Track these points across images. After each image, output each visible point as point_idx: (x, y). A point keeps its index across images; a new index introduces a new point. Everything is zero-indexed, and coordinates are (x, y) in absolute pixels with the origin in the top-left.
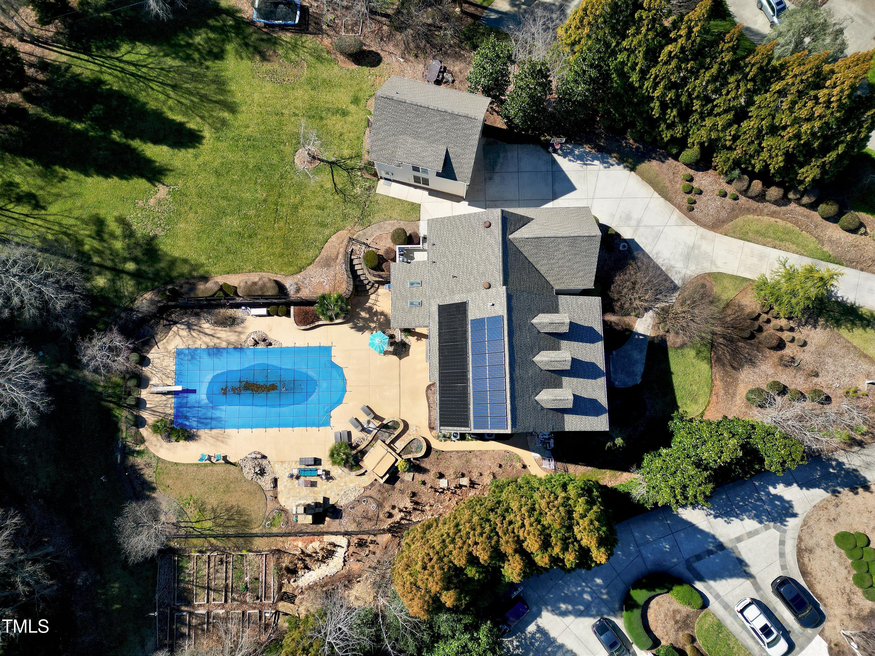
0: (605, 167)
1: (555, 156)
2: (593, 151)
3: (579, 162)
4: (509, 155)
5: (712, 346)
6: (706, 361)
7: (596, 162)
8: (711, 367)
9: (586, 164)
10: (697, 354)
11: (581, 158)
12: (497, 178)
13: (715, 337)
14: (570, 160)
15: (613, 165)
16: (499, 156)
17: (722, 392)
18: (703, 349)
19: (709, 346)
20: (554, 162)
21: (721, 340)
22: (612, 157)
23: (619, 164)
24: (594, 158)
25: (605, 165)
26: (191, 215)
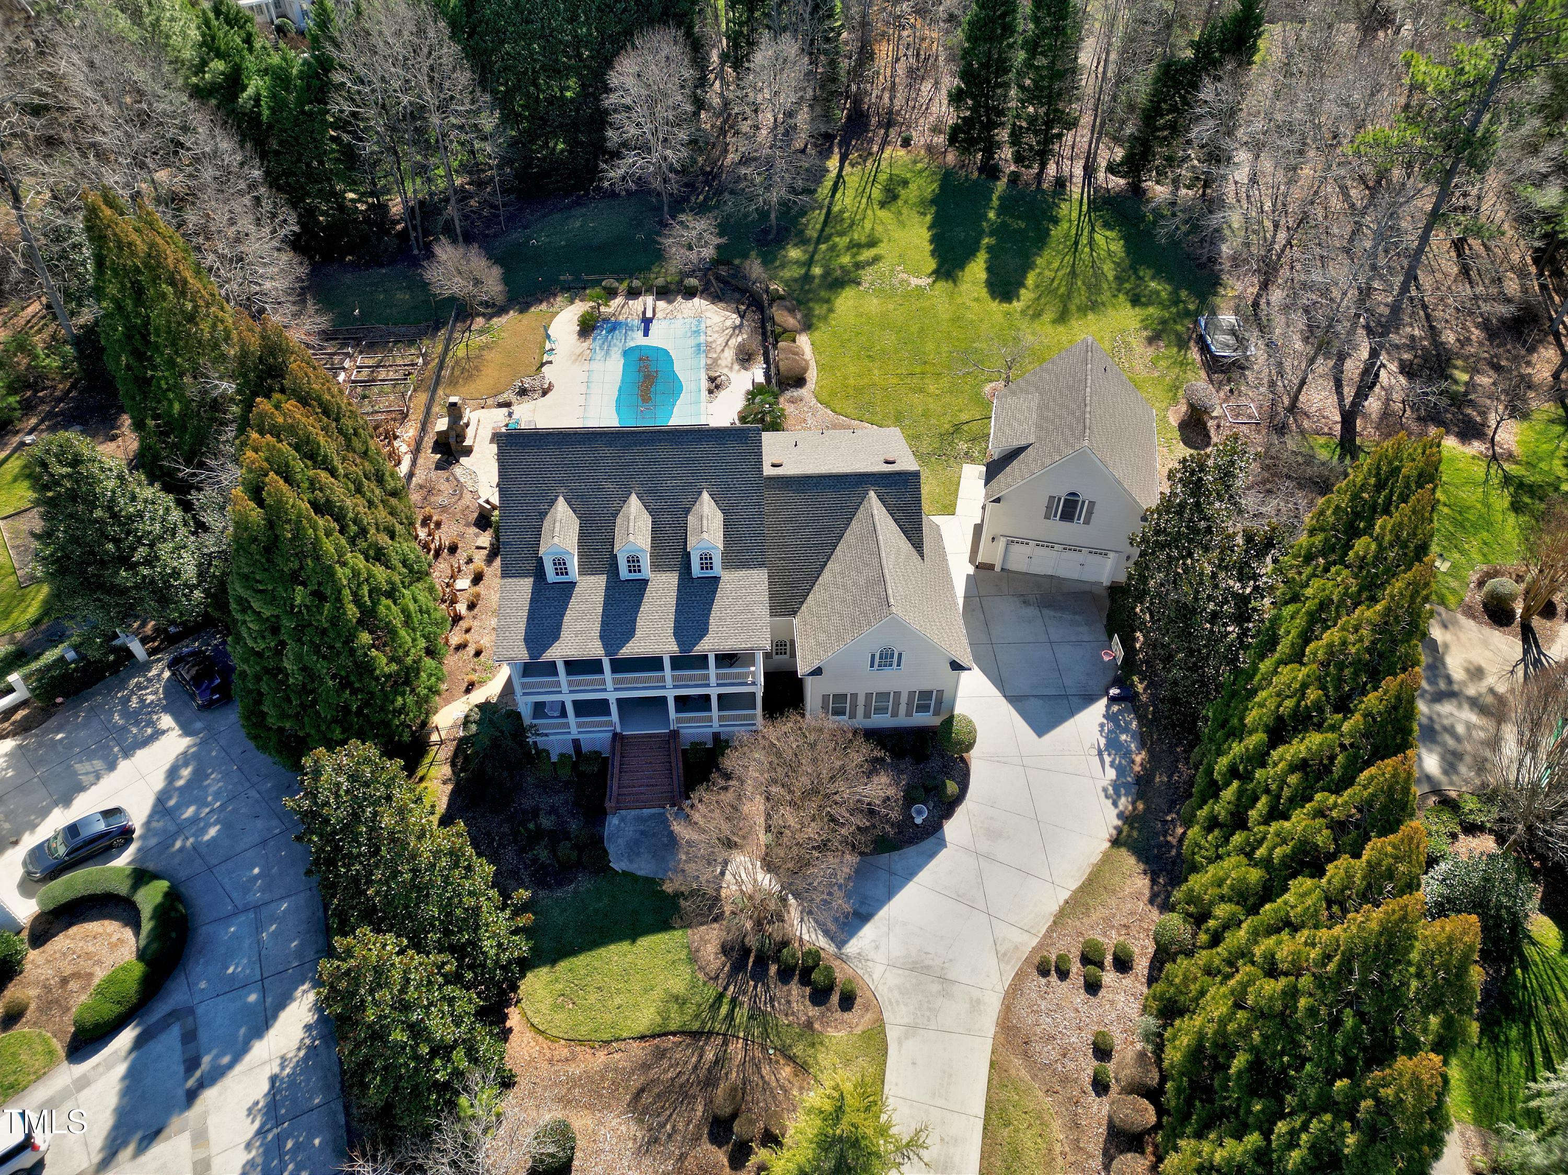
0: (1105, 790)
1: (1104, 701)
2: (1137, 768)
3: (1103, 741)
4: (1083, 629)
5: (695, 1035)
6: (659, 1020)
7: (1112, 774)
8: (642, 1038)
9: (1100, 754)
10: (676, 998)
11: (1113, 744)
12: (1030, 611)
13: (720, 1040)
14: (1102, 725)
15: (1115, 804)
16: (1075, 613)
17: (575, 1069)
18: (690, 1010)
19: (696, 1026)
20: (1089, 699)
21: (710, 1055)
22: (1134, 803)
23: (1120, 816)
24: (1121, 771)
25: (1111, 791)
26: (891, 307)
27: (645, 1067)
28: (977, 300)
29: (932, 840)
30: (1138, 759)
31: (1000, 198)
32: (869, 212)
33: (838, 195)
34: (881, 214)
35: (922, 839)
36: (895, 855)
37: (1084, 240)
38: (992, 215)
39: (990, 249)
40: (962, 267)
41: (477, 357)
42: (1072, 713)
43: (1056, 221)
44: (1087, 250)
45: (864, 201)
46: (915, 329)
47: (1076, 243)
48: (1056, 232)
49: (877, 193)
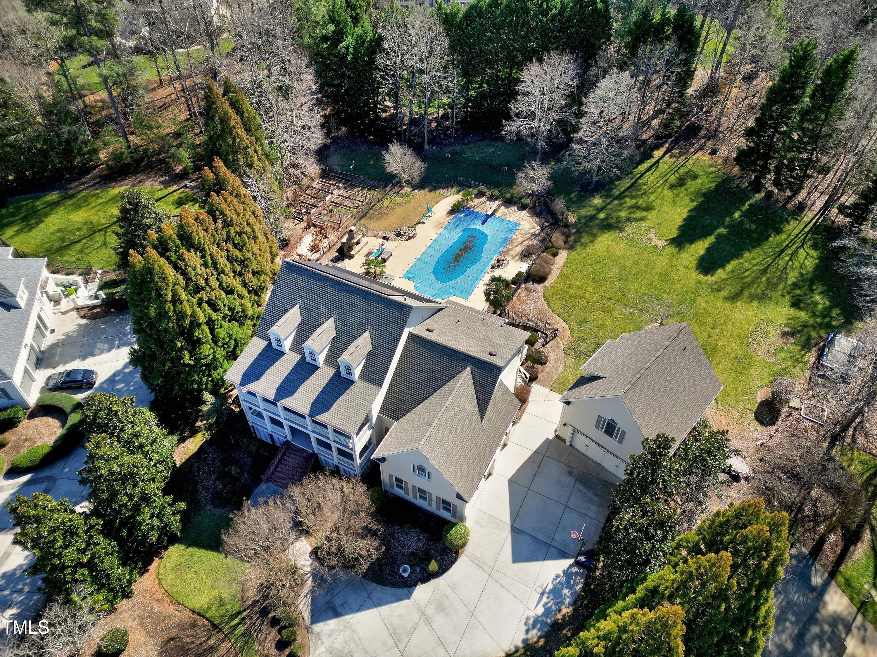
1: (571, 561)
2: (559, 616)
3: (550, 586)
5: (215, 626)
6: (206, 607)
7: (540, 610)
8: (193, 611)
9: (543, 594)
10: (221, 599)
12: (569, 480)
15: (527, 631)
16: (596, 495)
18: (222, 611)
19: (217, 621)
20: (563, 555)
21: (211, 642)
22: (539, 638)
23: (525, 641)
24: (547, 612)
25: (531, 621)
26: (630, 252)
27: (183, 628)
28: (686, 267)
29: (405, 591)
30: (564, 611)
31: (751, 205)
32: (660, 190)
33: (648, 174)
34: (667, 193)
35: (400, 587)
36: (379, 587)
37: (790, 251)
38: (737, 215)
39: (719, 236)
40: (691, 242)
41: (392, 208)
42: (546, 557)
43: (778, 231)
44: (787, 258)
45: (662, 182)
46: (633, 271)
47: (782, 251)
48: (773, 240)
49: (672, 179)
